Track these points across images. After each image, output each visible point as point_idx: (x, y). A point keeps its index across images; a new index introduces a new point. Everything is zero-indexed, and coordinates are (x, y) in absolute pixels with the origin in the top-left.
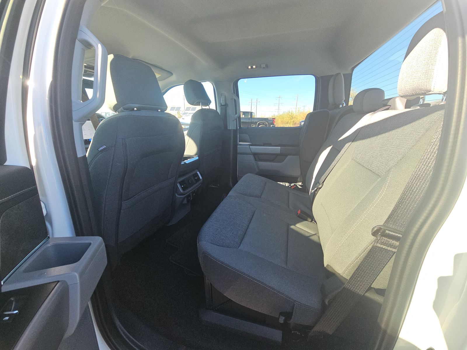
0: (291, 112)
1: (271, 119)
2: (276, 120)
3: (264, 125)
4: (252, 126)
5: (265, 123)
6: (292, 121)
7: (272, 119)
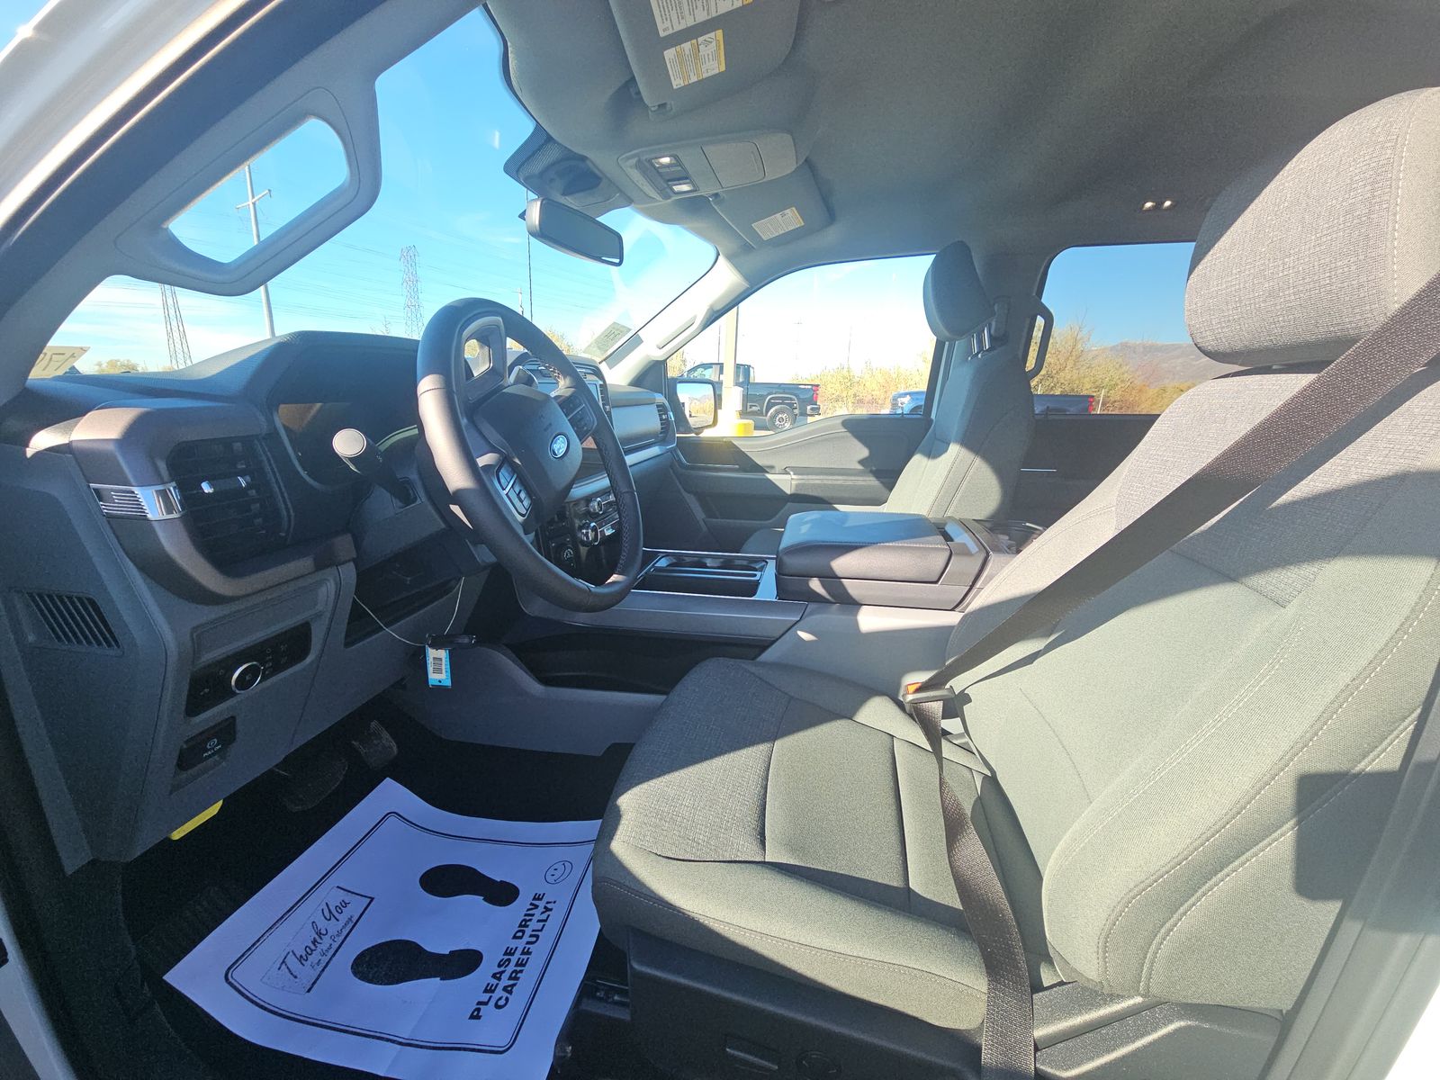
0: (846, 366)
1: (807, 387)
2: (820, 391)
3: (787, 404)
4: (751, 406)
5: (791, 399)
6: (851, 393)
7: (810, 387)
